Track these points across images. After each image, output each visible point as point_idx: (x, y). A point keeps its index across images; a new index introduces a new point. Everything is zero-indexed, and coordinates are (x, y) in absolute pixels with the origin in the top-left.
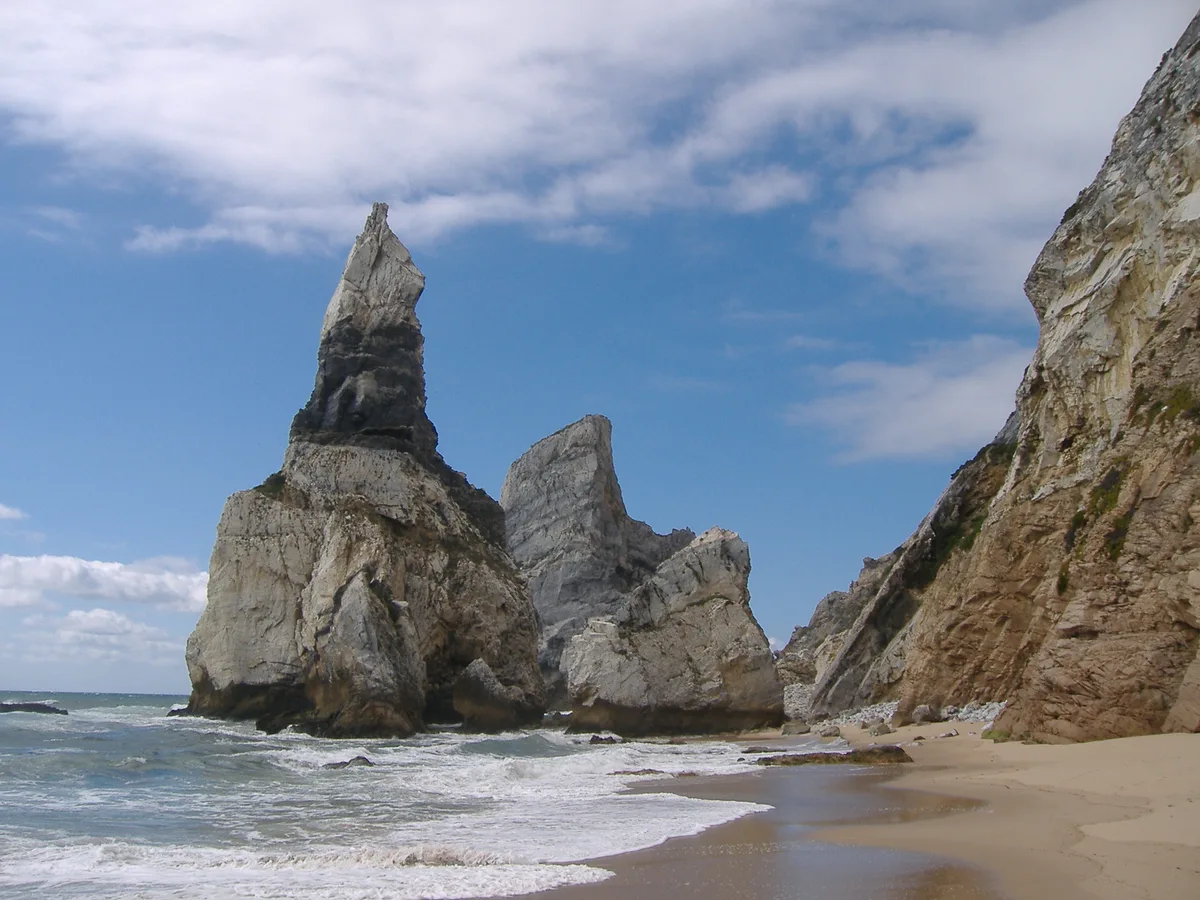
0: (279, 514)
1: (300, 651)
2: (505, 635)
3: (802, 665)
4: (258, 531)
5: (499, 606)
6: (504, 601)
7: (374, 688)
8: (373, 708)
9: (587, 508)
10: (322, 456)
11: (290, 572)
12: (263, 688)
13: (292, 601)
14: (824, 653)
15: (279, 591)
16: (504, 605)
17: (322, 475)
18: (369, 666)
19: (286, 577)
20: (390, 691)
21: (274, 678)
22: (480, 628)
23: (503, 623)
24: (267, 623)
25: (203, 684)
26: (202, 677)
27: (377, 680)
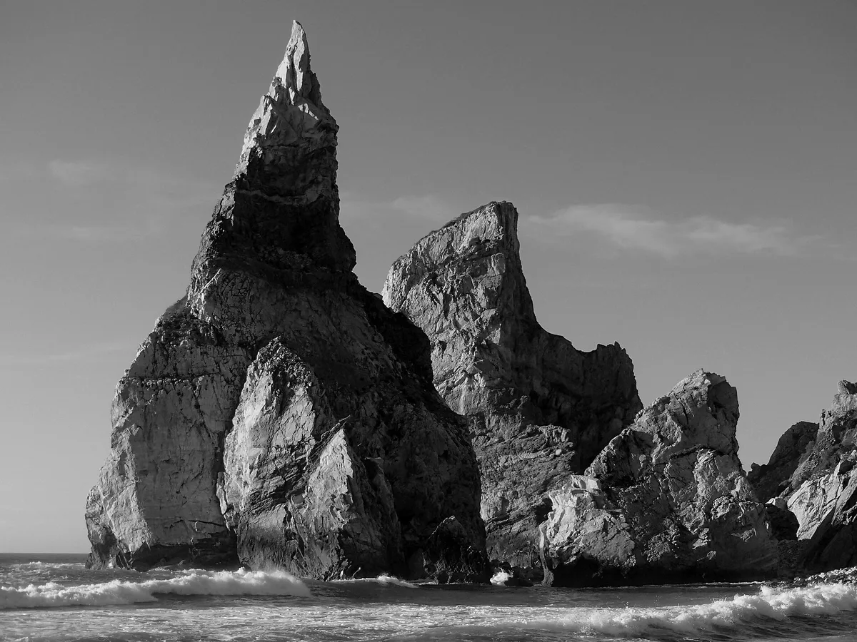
1: (223, 508)
3: (782, 517)
4: (165, 373)
5: (442, 453)
6: (446, 448)
7: (362, 552)
10: (233, 284)
11: (206, 419)
13: (210, 451)
14: (801, 502)
15: (194, 440)
16: (446, 452)
17: (234, 306)
19: (203, 424)
20: (378, 553)
21: (194, 539)
22: (421, 478)
24: (183, 477)
26: (106, 538)
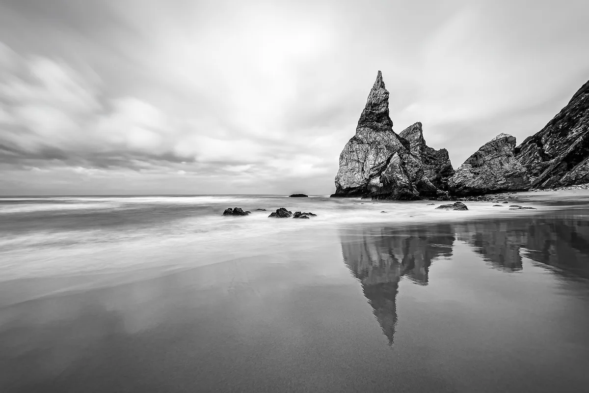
0: (356, 146)
1: (364, 179)
2: (416, 173)
4: (351, 150)
7: (403, 184)
8: (404, 190)
9: (418, 145)
10: (365, 130)
12: (354, 188)
13: (361, 167)
15: (357, 164)
17: (366, 135)
18: (401, 178)
19: (359, 161)
21: (358, 186)
23: (416, 169)
24: (355, 173)
25: (339, 188)
26: (339, 186)
27: (404, 182)
